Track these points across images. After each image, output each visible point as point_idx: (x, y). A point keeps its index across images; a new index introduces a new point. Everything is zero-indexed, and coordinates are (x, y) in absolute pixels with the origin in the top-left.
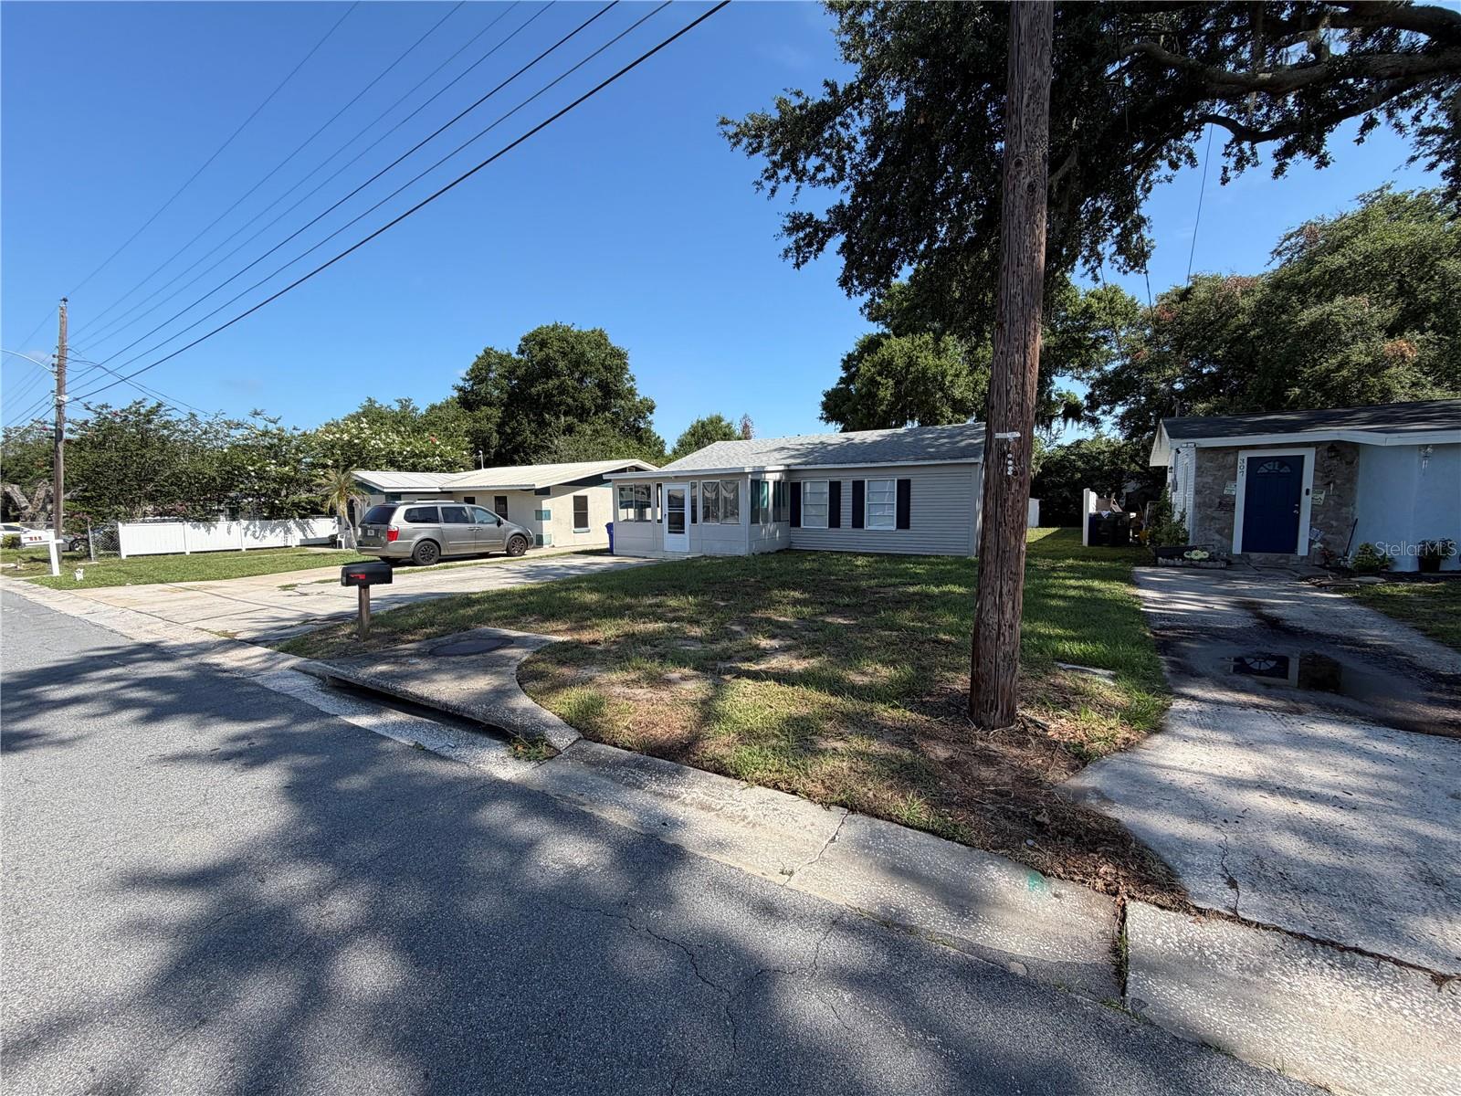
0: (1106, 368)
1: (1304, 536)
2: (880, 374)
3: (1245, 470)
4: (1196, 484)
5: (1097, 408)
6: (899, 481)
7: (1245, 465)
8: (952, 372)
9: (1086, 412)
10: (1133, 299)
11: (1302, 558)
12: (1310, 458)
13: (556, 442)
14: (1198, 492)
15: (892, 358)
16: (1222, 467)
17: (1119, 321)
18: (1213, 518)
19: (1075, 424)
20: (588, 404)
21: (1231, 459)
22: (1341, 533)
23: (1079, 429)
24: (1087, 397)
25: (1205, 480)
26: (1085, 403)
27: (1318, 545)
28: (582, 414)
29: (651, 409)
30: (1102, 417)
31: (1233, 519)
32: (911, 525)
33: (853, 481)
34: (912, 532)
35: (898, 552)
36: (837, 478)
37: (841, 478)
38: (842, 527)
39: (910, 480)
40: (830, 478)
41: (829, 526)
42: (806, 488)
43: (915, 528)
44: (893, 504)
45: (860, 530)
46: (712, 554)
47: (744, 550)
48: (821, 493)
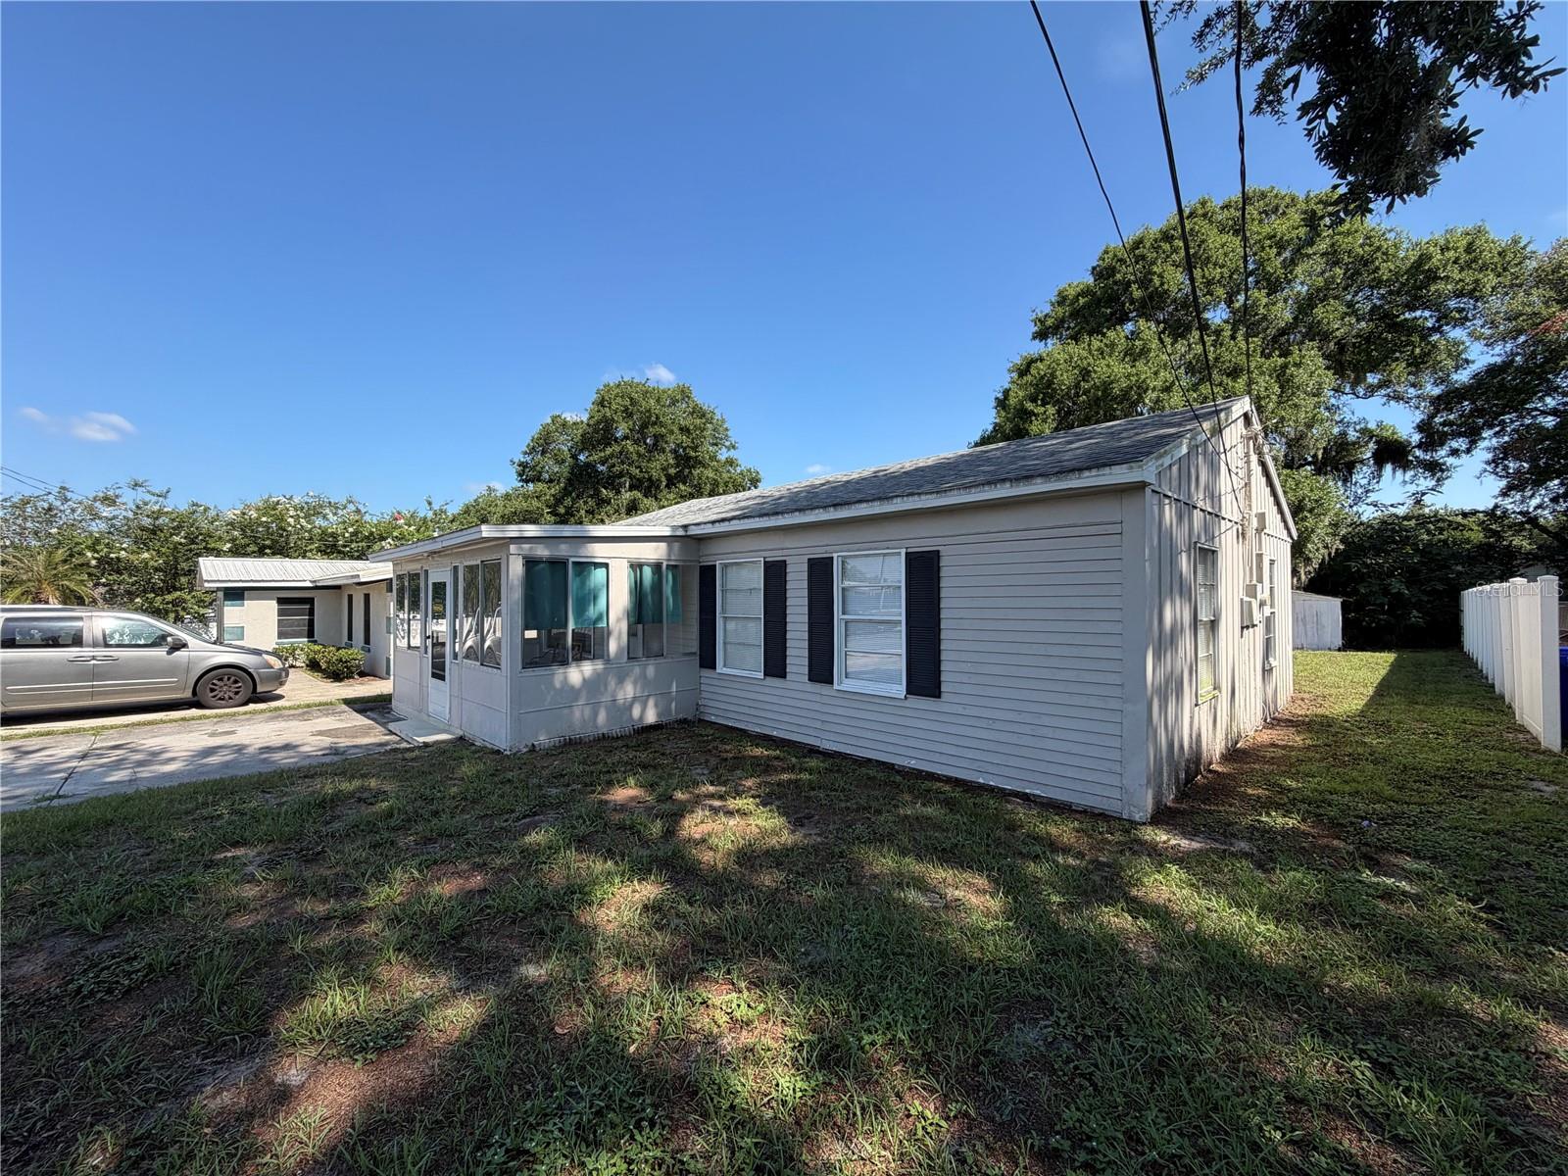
0: (1455, 377)
2: (1034, 400)
5: (1442, 444)
6: (909, 557)
8: (1158, 383)
9: (1418, 453)
10: (1516, 242)
15: (1053, 375)
17: (1490, 280)
19: (1399, 473)
23: (1405, 482)
24: (1420, 428)
26: (1416, 438)
30: (1450, 461)
32: (943, 688)
33: (809, 559)
34: (946, 708)
35: (913, 764)
36: (780, 553)
37: (785, 552)
38: (788, 676)
39: (938, 551)
40: (767, 553)
41: (765, 674)
42: (725, 579)
43: (955, 698)
44: (899, 623)
45: (824, 689)
46: (471, 737)
47: (504, 736)
48: (751, 591)
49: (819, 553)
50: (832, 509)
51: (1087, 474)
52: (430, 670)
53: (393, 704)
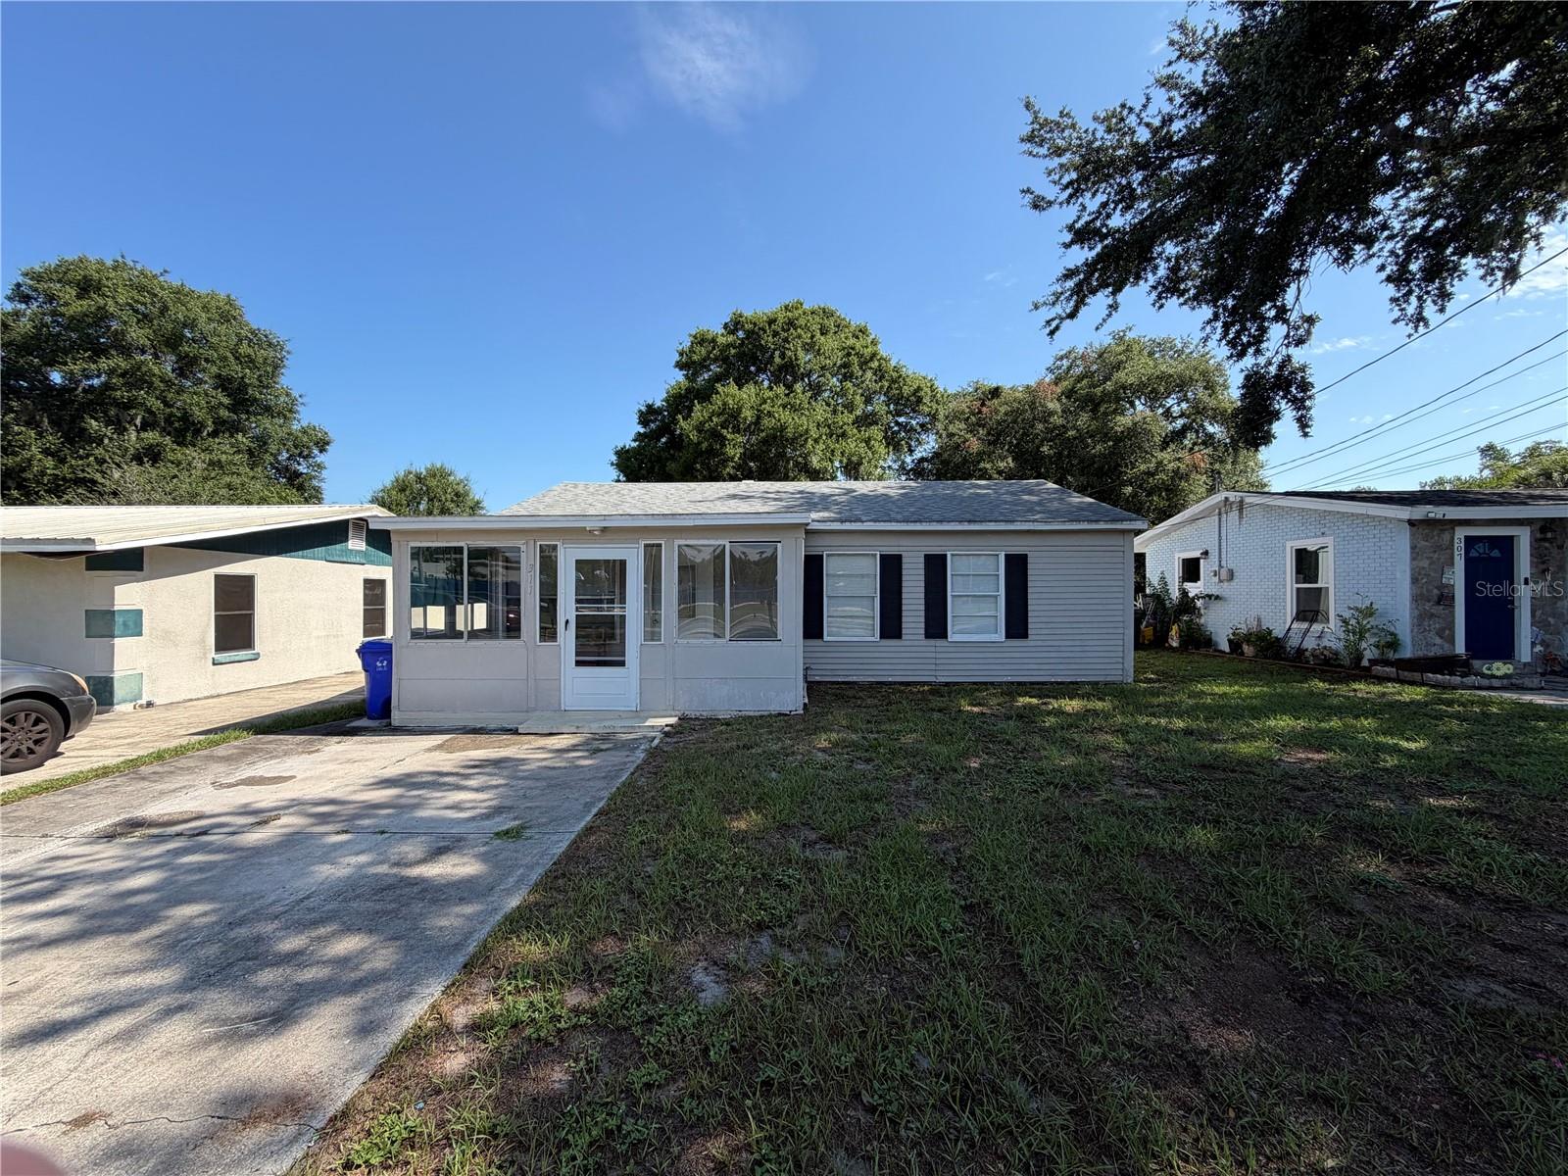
1: (1526, 637)
3: (1463, 552)
4: (1412, 569)
6: (1007, 556)
7: (1462, 545)
11: (1525, 664)
12: (1524, 539)
13: (117, 475)
14: (1415, 580)
16: (1438, 548)
18: (1432, 615)
20: (199, 414)
21: (1446, 536)
22: (1559, 633)
25: (1421, 564)
27: (1538, 648)
28: (185, 430)
29: (323, 445)
31: (1453, 616)
32: (1030, 632)
33: (926, 555)
34: (1032, 643)
35: (1009, 679)
36: (896, 549)
37: (901, 549)
38: (904, 637)
39: (1027, 555)
40: (881, 549)
41: (881, 637)
42: (830, 567)
43: (1037, 637)
44: (996, 597)
45: (939, 642)
46: (704, 714)
47: (792, 698)
48: (863, 576)
49: (937, 551)
51: (1125, 522)
52: (573, 658)
53: (397, 717)
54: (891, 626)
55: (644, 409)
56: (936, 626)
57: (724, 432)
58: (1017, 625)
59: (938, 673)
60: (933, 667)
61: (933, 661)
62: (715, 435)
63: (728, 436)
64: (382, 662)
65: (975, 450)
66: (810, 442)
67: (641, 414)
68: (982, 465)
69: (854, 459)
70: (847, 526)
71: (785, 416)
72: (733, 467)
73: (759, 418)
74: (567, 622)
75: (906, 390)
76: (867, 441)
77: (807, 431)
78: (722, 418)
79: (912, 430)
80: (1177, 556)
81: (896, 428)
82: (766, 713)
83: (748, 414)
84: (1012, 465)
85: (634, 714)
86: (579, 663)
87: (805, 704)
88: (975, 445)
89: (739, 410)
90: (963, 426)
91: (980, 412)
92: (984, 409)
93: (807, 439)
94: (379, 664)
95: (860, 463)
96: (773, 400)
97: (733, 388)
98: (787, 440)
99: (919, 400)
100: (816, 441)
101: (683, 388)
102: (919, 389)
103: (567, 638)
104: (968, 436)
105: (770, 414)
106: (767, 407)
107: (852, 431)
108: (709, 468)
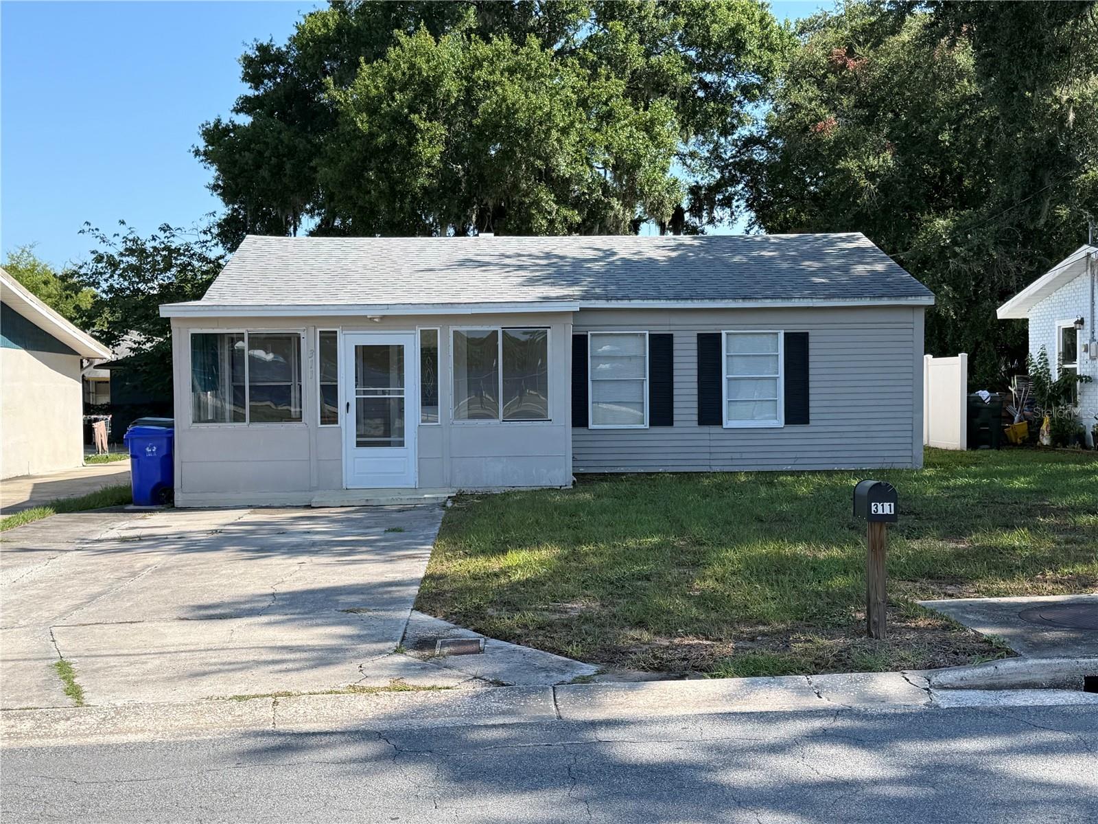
6: (785, 334)
32: (811, 417)
33: (699, 335)
34: (813, 430)
35: (789, 468)
36: (668, 328)
37: (673, 328)
38: (676, 424)
39: (808, 333)
40: (652, 328)
41: (650, 425)
42: (597, 348)
43: (819, 423)
44: (775, 379)
45: (714, 429)
46: (480, 490)
47: (562, 475)
48: (630, 358)
49: (711, 330)
50: (741, 301)
51: (910, 298)
52: (354, 440)
53: (179, 498)
54: (662, 413)
55: (253, 53)
56: (710, 412)
57: (415, 117)
58: (797, 411)
59: (713, 463)
60: (708, 456)
61: (707, 450)
62: (400, 122)
63: (422, 125)
64: (151, 447)
65: (832, 138)
66: (555, 134)
67: (248, 62)
68: (842, 164)
69: (628, 157)
70: (614, 304)
71: (513, 91)
72: (429, 175)
73: (469, 91)
74: (348, 404)
75: (716, 31)
76: (648, 128)
77: (549, 114)
78: (410, 94)
79: (729, 98)
80: (1057, 323)
81: (701, 94)
82: (537, 489)
83: (451, 86)
84: (891, 163)
85: (414, 490)
86: (359, 444)
87: (574, 481)
88: (831, 127)
89: (438, 79)
90: (813, 91)
91: (844, 67)
92: (851, 63)
93: (549, 129)
94: (148, 450)
95: (636, 165)
96: (492, 63)
97: (424, 38)
98: (518, 131)
99: (740, 47)
100: (564, 131)
101: (332, 24)
102: (739, 28)
103: (348, 420)
104: (823, 111)
105: (488, 85)
106: (482, 74)
107: (622, 107)
108: (389, 177)
